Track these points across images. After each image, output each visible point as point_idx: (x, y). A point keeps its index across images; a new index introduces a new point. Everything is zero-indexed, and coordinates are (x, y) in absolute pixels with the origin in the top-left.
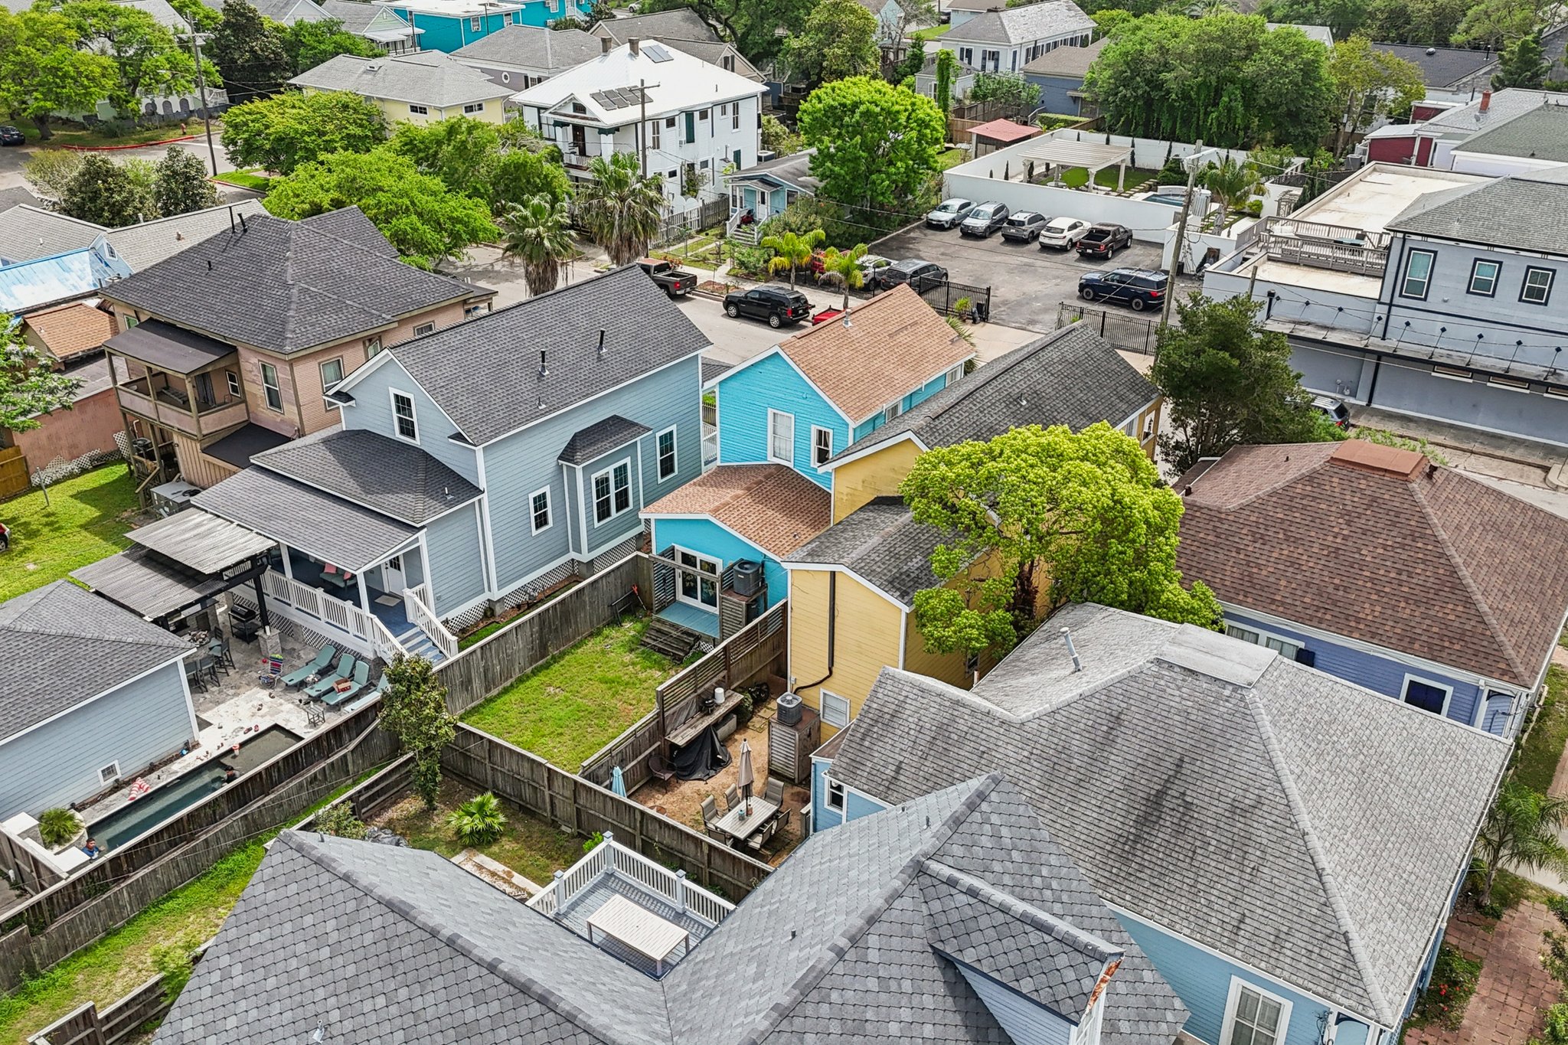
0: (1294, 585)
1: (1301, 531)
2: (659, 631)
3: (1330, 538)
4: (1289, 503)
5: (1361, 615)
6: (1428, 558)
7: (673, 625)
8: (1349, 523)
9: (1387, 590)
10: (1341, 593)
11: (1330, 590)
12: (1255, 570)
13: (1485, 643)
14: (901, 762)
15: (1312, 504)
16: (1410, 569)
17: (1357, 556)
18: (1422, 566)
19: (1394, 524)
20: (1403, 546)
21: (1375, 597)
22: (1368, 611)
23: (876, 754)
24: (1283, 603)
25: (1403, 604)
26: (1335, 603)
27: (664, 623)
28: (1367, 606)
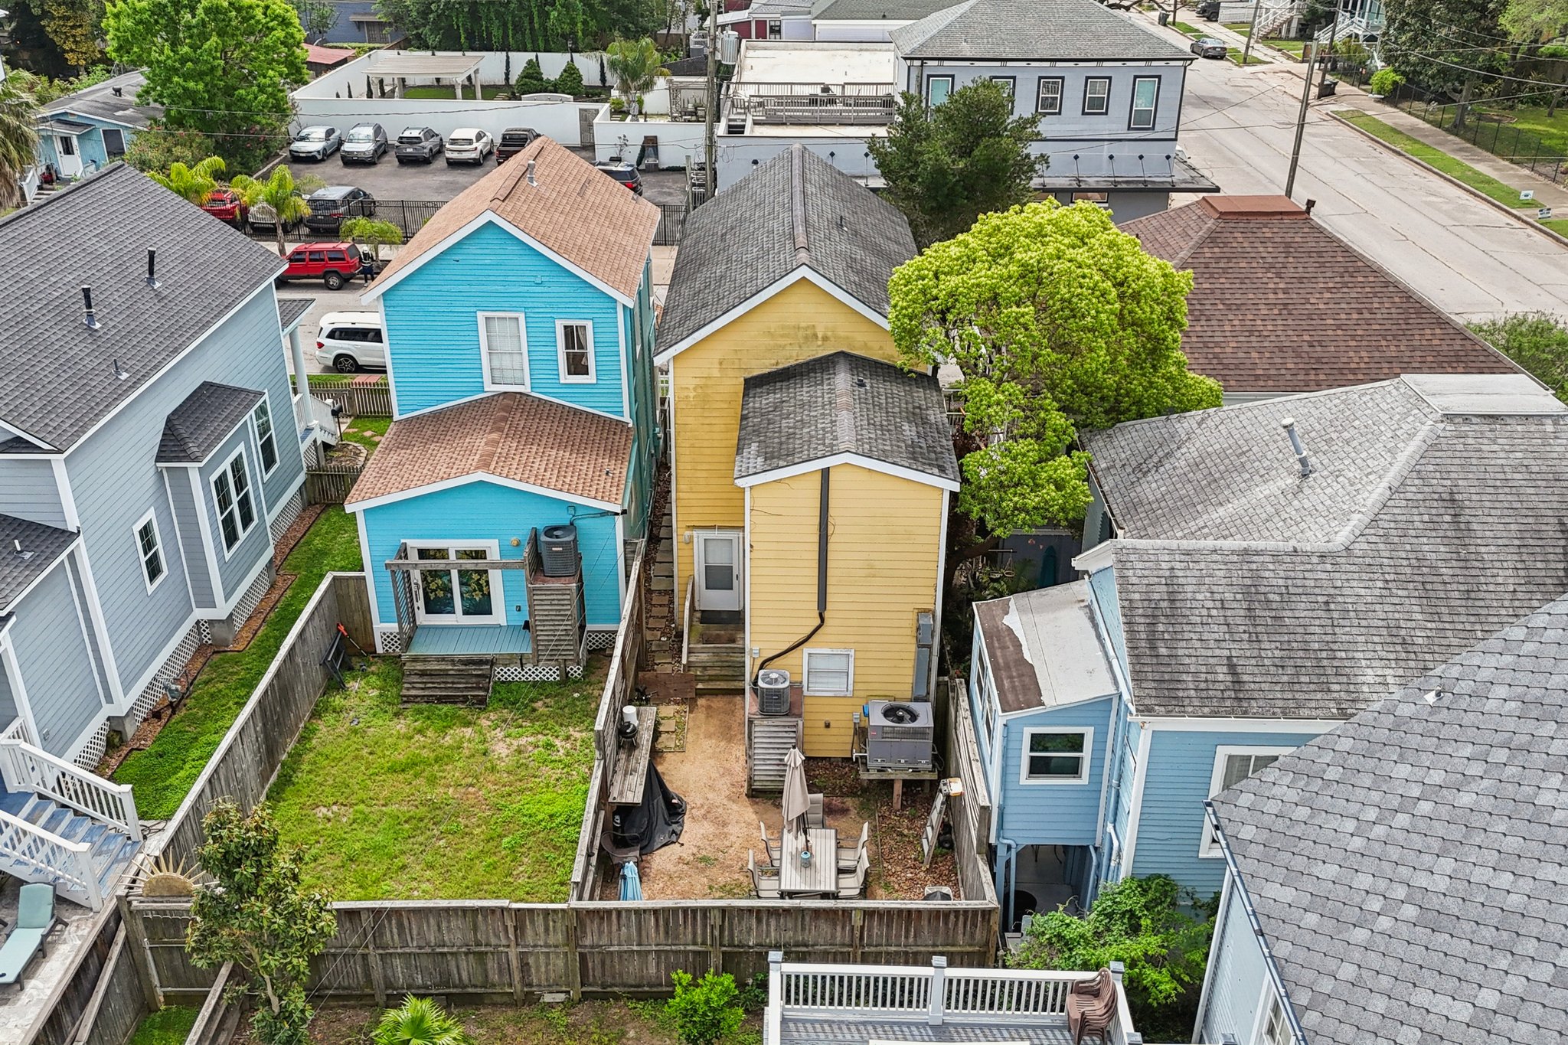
0: (1267, 355)
1: (1237, 296)
2: (423, 674)
3: (1271, 296)
4: (1206, 270)
5: (1353, 366)
6: (1377, 290)
7: (442, 659)
8: (1278, 275)
9: (1359, 332)
10: (1319, 349)
11: (1306, 348)
12: (1217, 350)
13: (1482, 359)
14: (1229, 658)
15: (1230, 265)
16: (1367, 306)
17: (1308, 306)
18: (1376, 300)
19: (1323, 265)
20: (1345, 284)
21: (1354, 343)
22: (1356, 360)
23: (1187, 661)
24: (1269, 377)
25: (1384, 343)
26: (1319, 360)
27: (425, 659)
28: (1351, 354)
